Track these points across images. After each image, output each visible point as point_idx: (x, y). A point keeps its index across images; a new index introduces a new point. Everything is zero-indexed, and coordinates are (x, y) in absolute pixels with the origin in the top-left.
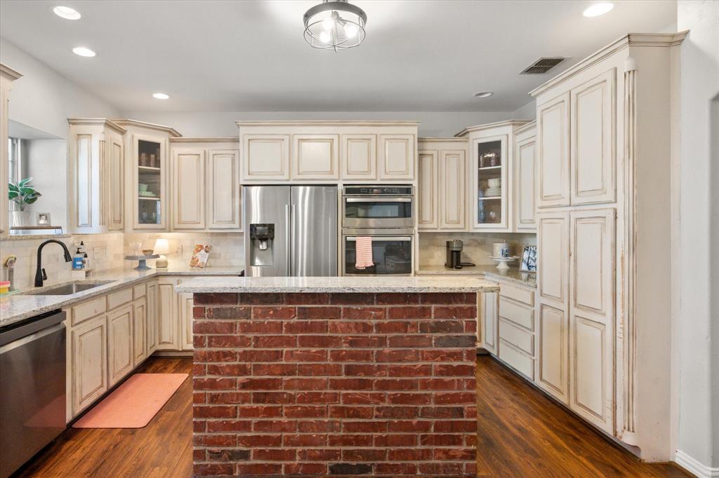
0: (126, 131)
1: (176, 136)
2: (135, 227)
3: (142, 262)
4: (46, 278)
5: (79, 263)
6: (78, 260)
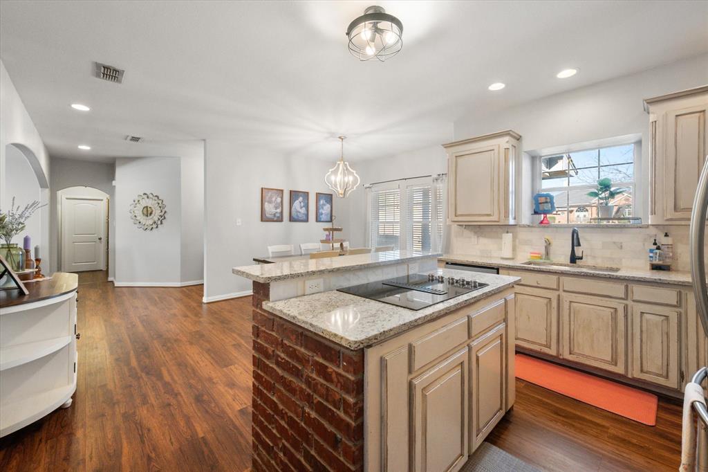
4: (581, 258)
5: (651, 255)
6: (651, 251)
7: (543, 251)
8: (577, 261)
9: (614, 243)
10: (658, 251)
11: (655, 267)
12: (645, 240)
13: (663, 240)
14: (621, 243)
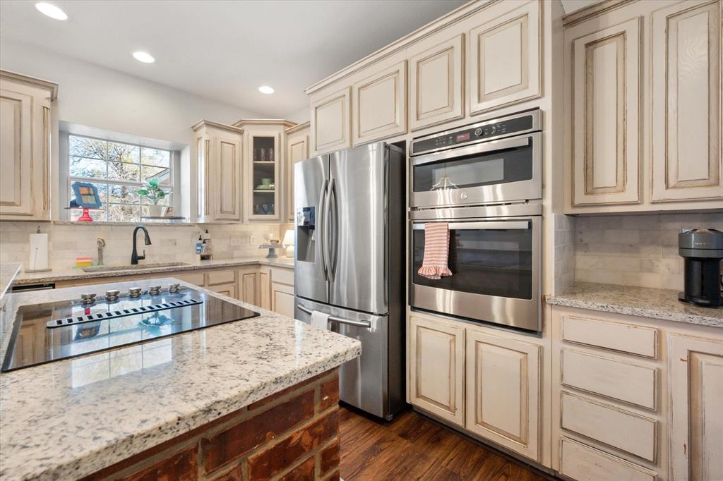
0: (243, 131)
1: (290, 126)
2: (251, 218)
3: (271, 250)
4: (143, 258)
5: (199, 248)
6: (198, 245)
7: (95, 254)
8: (139, 261)
9: (170, 240)
10: (204, 245)
11: (203, 258)
12: (192, 236)
13: (205, 236)
14: (175, 240)
